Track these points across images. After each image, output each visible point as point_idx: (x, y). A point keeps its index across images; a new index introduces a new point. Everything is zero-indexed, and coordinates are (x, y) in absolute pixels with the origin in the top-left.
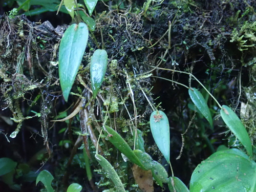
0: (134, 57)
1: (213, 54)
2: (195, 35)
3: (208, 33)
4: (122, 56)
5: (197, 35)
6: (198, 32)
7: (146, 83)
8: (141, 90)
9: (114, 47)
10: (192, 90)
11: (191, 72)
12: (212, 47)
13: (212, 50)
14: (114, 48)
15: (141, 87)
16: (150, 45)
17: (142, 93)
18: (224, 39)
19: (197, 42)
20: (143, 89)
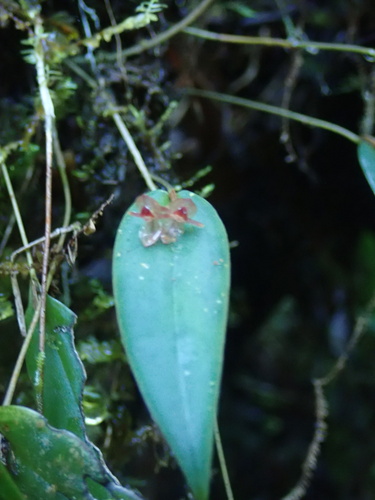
8: (110, 118)
15: (110, 105)
20: (121, 114)
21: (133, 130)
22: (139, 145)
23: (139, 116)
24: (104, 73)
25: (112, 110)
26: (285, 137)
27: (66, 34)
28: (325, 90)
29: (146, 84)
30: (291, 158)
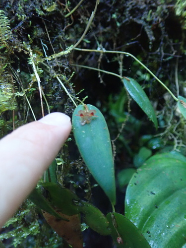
0: (42, 27)
1: (152, 32)
2: (128, 7)
3: (144, 6)
4: (21, 20)
5: (131, 7)
6: (131, 4)
7: (62, 69)
8: (56, 78)
9: (8, 6)
10: (129, 81)
11: (121, 60)
12: (150, 23)
13: (150, 27)
14: (8, 9)
15: (55, 74)
16: (67, 12)
17: (58, 82)
18: (165, 14)
19: (131, 18)
20: (58, 76)
21: (63, 81)
22: (65, 85)
23: (64, 77)
24: (51, 64)
25: (56, 75)
26: (99, 76)
27: (39, 54)
28: (108, 61)
29: (64, 66)
30: (102, 82)
